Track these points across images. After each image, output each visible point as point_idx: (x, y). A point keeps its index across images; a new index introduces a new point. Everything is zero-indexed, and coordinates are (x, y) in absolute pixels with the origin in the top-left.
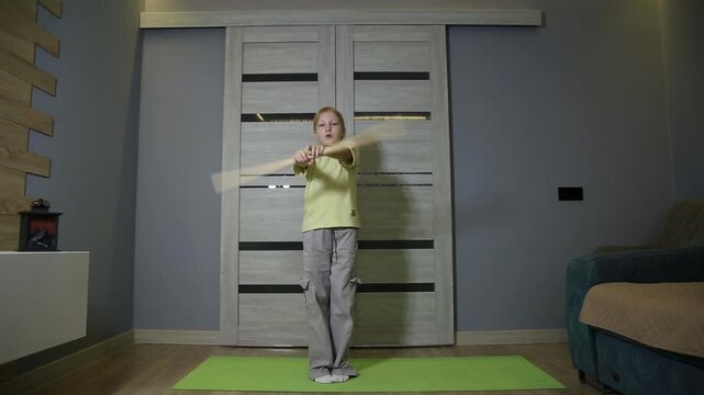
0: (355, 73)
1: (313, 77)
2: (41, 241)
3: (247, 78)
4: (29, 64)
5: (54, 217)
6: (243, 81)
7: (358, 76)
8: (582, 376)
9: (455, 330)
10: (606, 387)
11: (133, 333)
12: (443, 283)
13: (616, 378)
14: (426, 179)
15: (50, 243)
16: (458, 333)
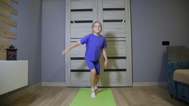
0: (103, 9)
1: (91, 10)
2: (12, 57)
3: (72, 11)
4: (9, 5)
5: (16, 50)
6: (71, 11)
7: (104, 9)
8: (171, 96)
9: (132, 82)
10: (180, 99)
11: (41, 83)
12: (129, 69)
13: (184, 97)
14: (124, 39)
15: (14, 58)
16: (133, 83)
